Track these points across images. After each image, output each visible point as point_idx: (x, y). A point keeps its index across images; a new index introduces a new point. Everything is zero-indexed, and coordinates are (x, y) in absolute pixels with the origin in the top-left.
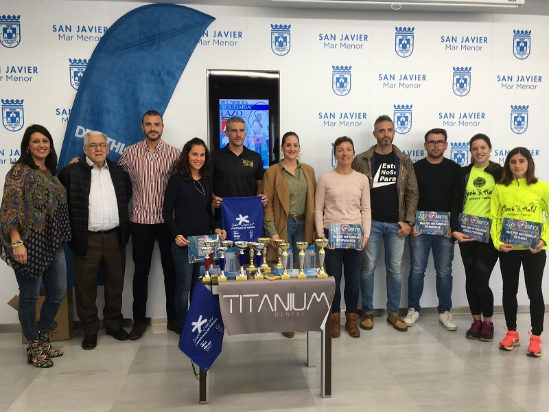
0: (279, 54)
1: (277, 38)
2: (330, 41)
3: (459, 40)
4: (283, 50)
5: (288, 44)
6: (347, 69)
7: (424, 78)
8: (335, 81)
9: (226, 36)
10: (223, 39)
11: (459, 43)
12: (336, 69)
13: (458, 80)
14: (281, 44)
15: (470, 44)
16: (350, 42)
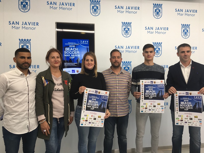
0: (94, 15)
1: (93, 7)
2: (120, 9)
3: (184, 11)
4: (96, 13)
5: (99, 10)
6: (129, 24)
7: (167, 29)
8: (123, 30)
9: (66, 5)
10: (65, 6)
11: (184, 13)
12: (124, 24)
13: (184, 30)
14: (95, 10)
15: (189, 13)
16: (131, 10)
